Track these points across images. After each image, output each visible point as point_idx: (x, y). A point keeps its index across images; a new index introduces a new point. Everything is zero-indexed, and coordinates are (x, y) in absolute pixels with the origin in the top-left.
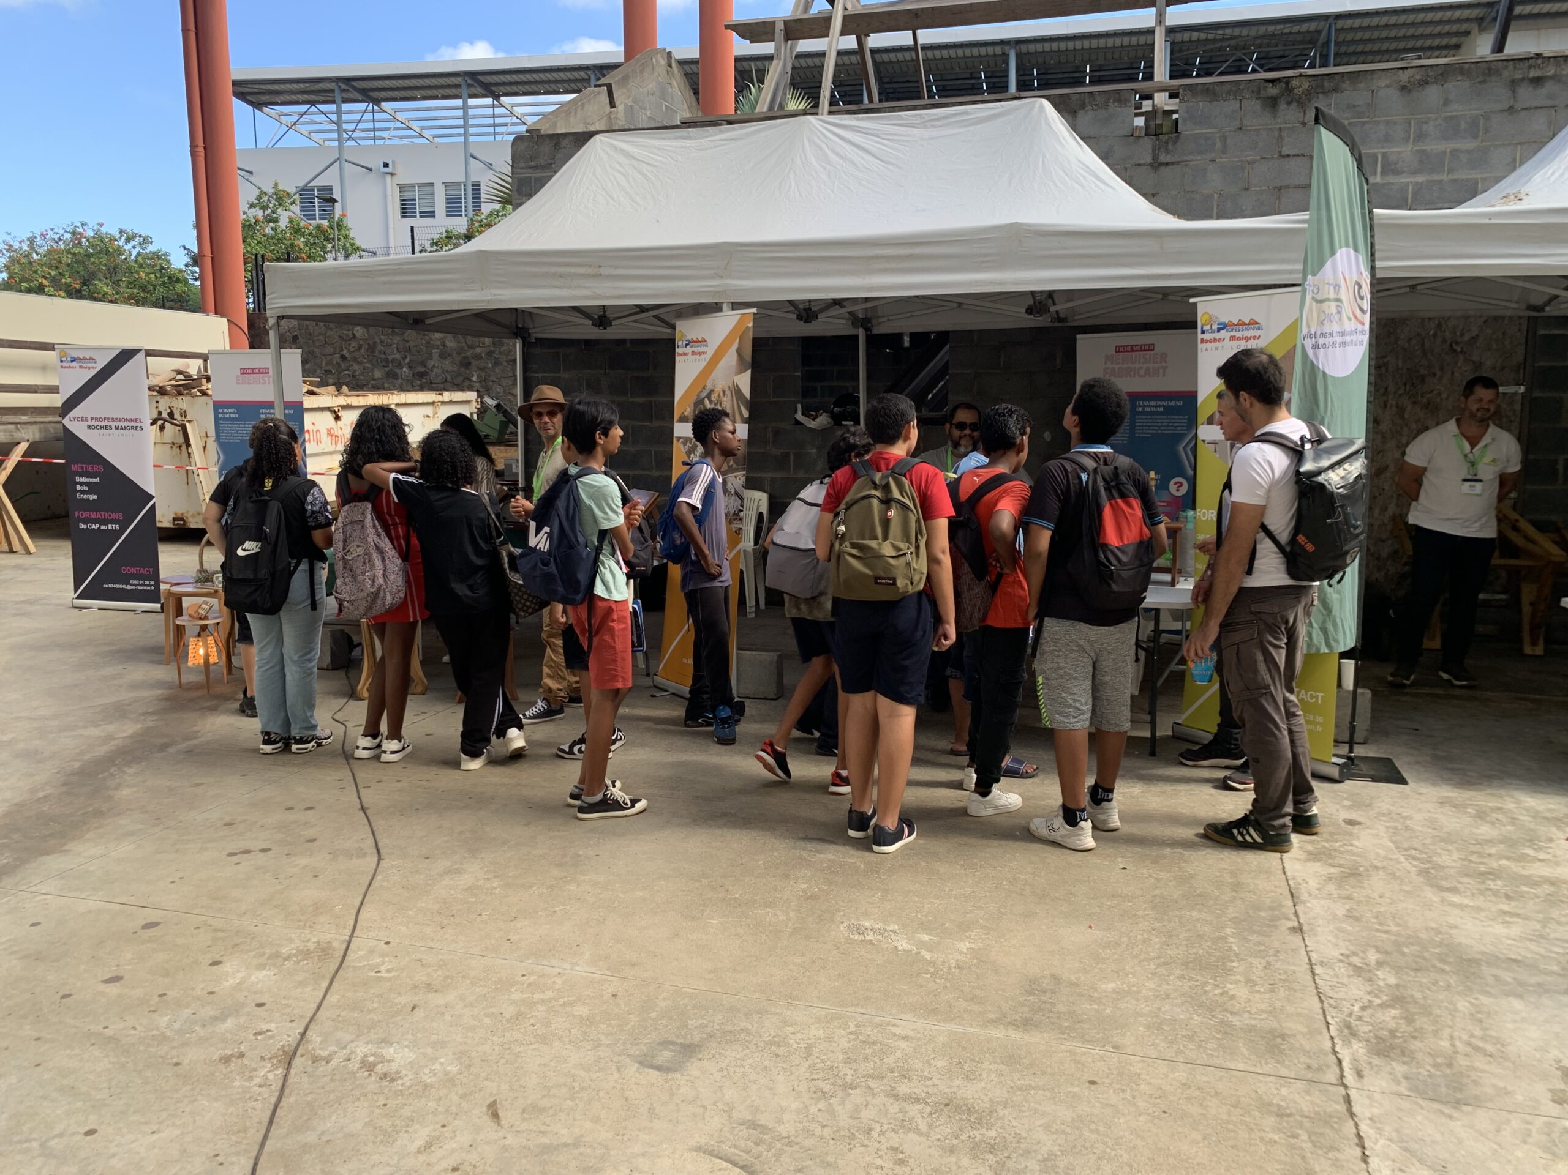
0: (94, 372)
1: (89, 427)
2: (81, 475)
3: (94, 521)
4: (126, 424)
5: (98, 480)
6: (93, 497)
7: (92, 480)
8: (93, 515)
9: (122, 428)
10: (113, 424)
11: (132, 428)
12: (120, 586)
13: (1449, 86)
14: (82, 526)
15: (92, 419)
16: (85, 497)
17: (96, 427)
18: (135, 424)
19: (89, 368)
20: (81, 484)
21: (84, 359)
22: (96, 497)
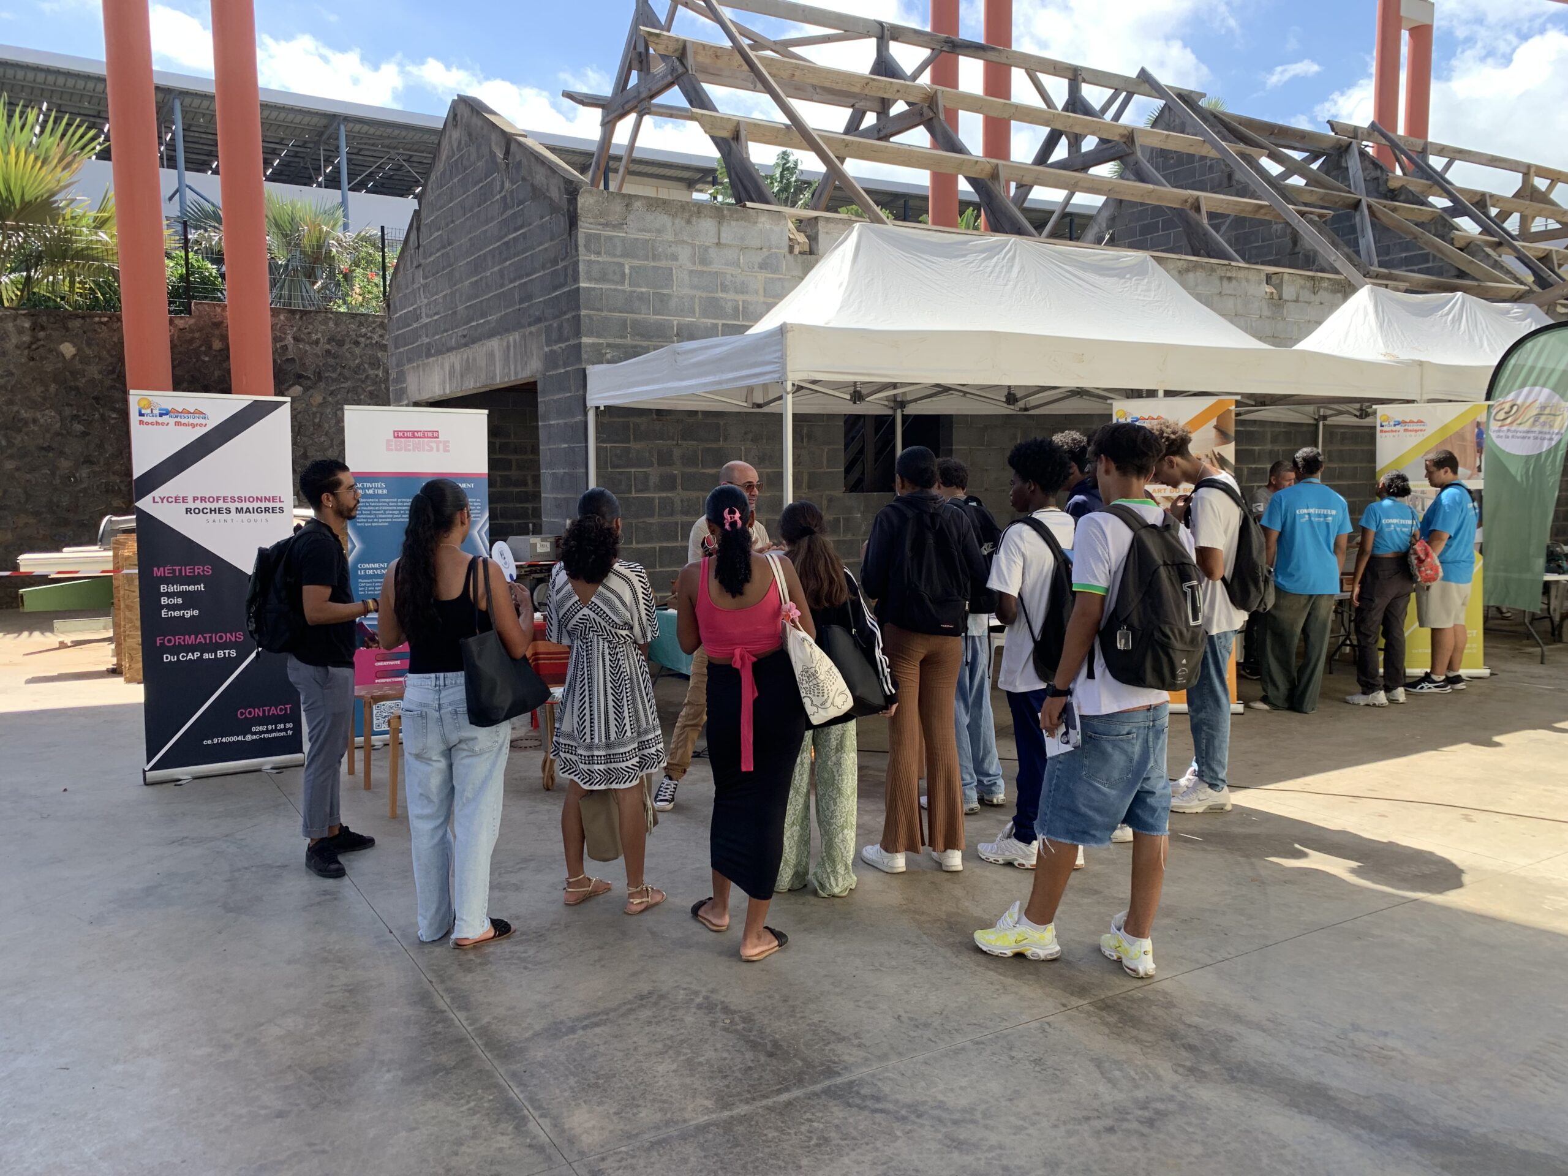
0: (200, 432)
1: (188, 511)
2: (168, 581)
3: (191, 649)
4: (256, 505)
5: (202, 587)
6: (188, 614)
7: (191, 588)
8: (190, 640)
9: (248, 510)
10: (233, 506)
11: (267, 510)
12: (235, 739)
13: (1198, 274)
14: (168, 658)
15: (195, 499)
16: (176, 614)
17: (202, 511)
18: (270, 505)
19: (193, 426)
20: (169, 595)
21: (185, 412)
22: (196, 613)
